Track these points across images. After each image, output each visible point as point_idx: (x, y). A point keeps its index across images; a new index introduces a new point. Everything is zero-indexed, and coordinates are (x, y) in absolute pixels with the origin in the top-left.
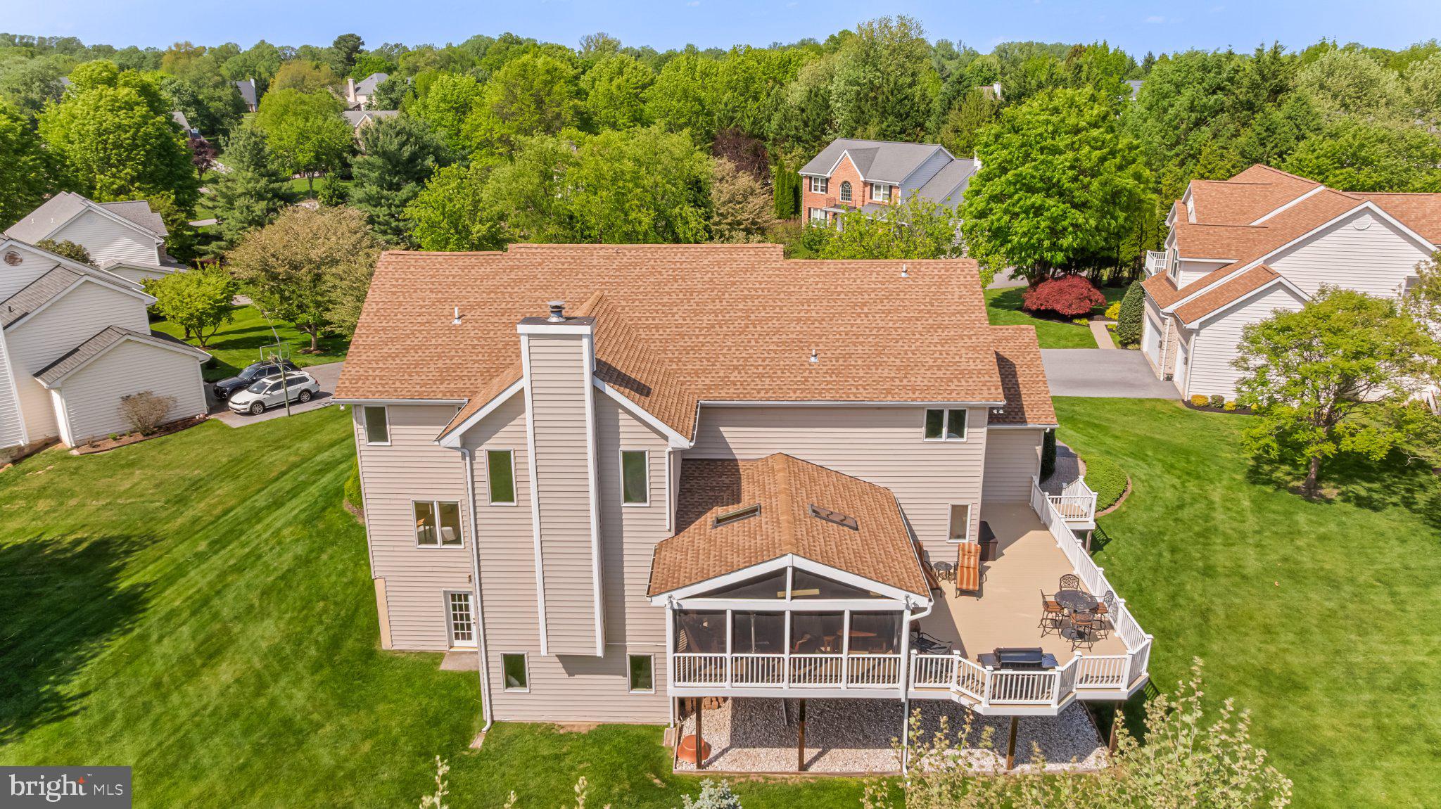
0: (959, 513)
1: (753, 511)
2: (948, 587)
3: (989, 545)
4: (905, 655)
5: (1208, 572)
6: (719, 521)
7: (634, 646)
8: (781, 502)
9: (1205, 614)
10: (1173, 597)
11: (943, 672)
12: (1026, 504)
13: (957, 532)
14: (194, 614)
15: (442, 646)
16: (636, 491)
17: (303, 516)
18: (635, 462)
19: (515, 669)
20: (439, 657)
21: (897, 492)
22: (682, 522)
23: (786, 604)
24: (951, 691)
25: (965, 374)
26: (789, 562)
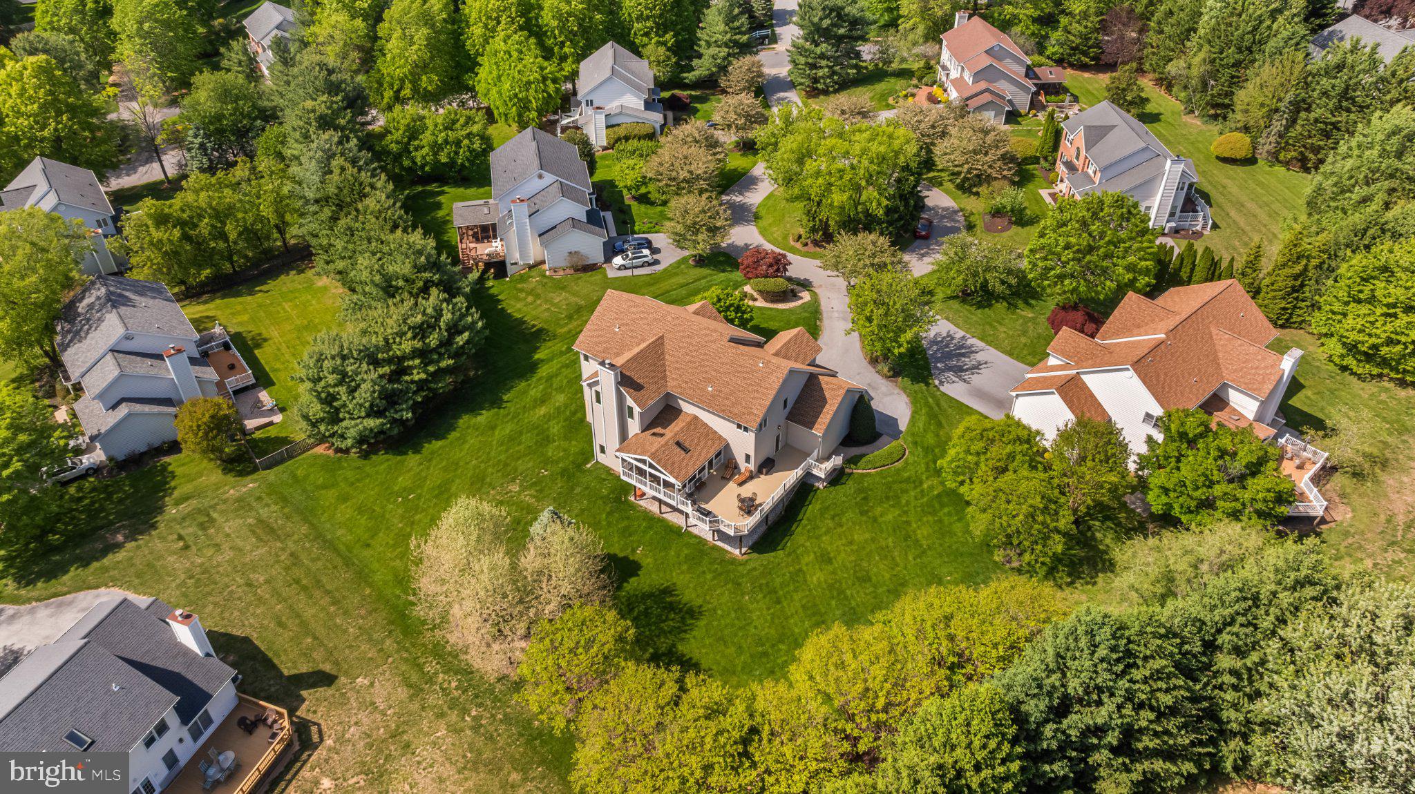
0: (748, 456)
4: (677, 496)
11: (686, 504)
13: (747, 461)
16: (631, 416)
18: (631, 409)
21: (730, 442)
22: (645, 430)
23: (647, 468)
25: (751, 413)
26: (648, 459)
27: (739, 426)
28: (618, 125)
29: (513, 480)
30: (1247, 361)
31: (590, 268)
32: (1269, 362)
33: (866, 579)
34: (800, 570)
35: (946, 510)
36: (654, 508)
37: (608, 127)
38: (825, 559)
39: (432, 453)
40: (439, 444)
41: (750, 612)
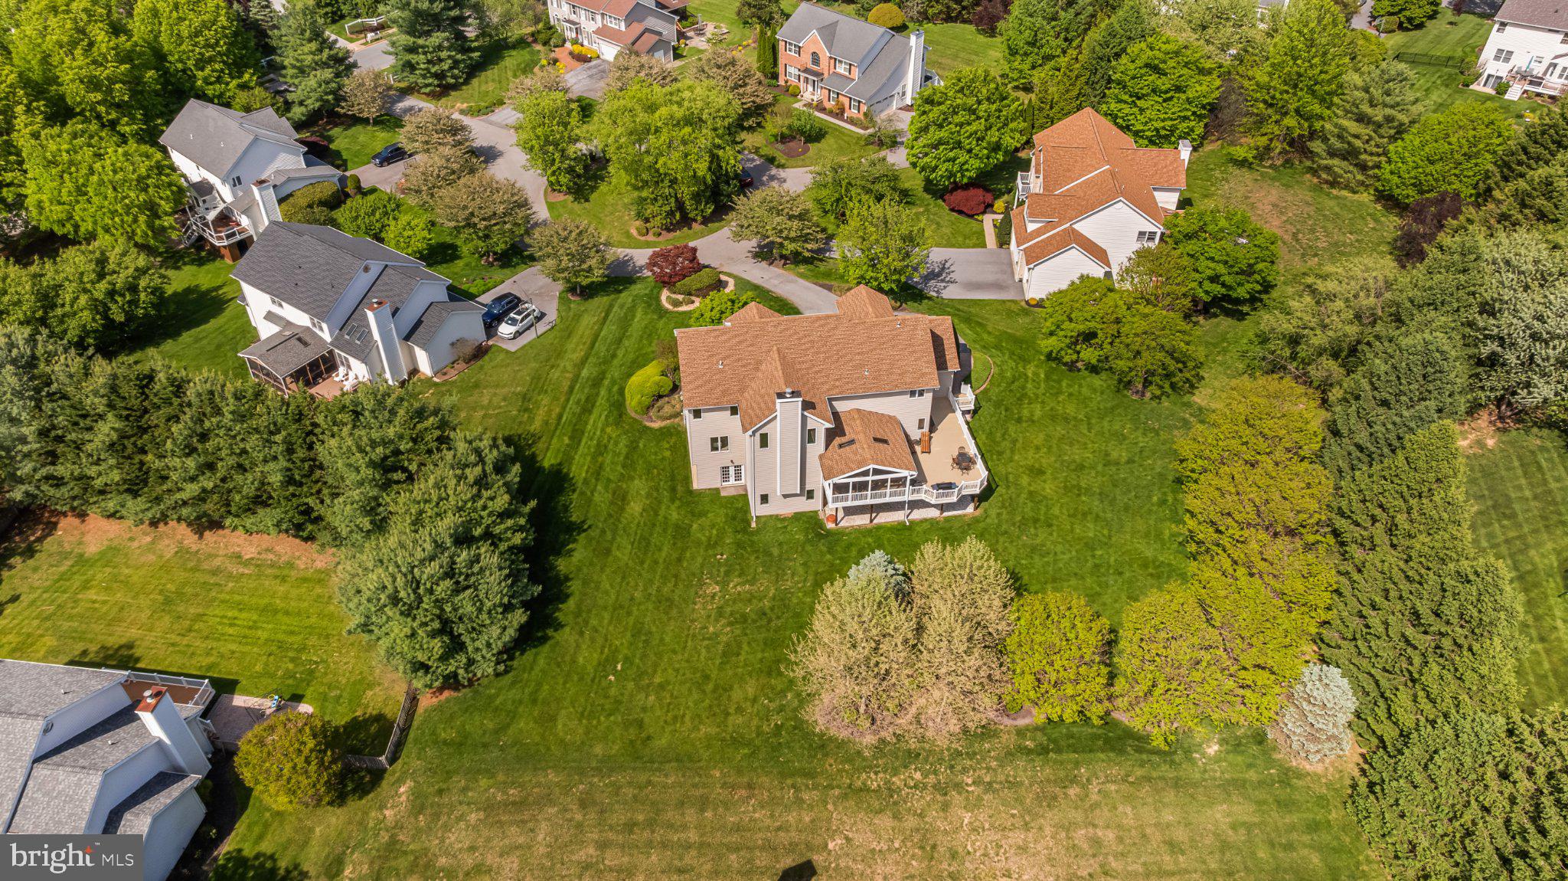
0: (921, 421)
1: (852, 442)
2: (918, 449)
3: (933, 427)
4: (908, 488)
5: (1019, 420)
6: (840, 446)
7: (808, 487)
8: (861, 437)
9: (1014, 442)
10: (1003, 435)
11: (918, 491)
12: (947, 398)
13: (921, 427)
14: (597, 480)
15: (718, 485)
16: (811, 440)
17: (611, 420)
18: (812, 432)
19: (764, 499)
20: (717, 490)
21: (899, 417)
22: (827, 446)
23: (870, 478)
24: (922, 496)
25: (924, 374)
26: (871, 467)
27: (913, 393)
28: (290, 195)
29: (701, 584)
30: (1156, 165)
31: (479, 352)
32: (1171, 158)
33: (1081, 467)
34: (1031, 493)
35: (1064, 384)
36: (862, 520)
37: (281, 201)
38: (1037, 472)
39: (578, 614)
40: (571, 603)
41: (1043, 545)
